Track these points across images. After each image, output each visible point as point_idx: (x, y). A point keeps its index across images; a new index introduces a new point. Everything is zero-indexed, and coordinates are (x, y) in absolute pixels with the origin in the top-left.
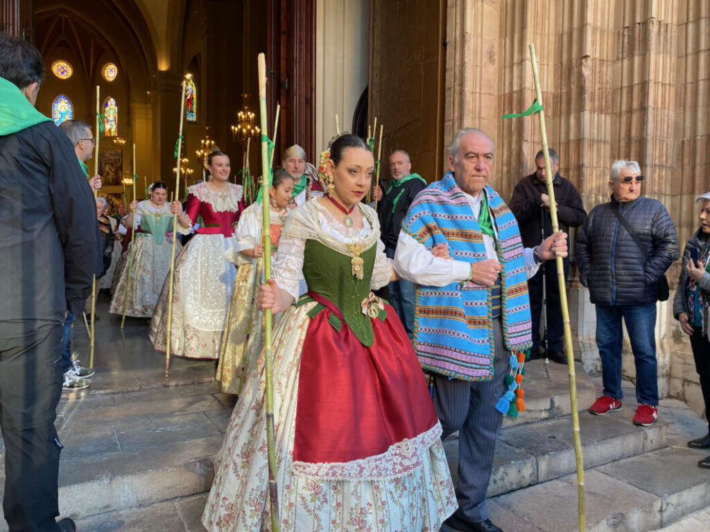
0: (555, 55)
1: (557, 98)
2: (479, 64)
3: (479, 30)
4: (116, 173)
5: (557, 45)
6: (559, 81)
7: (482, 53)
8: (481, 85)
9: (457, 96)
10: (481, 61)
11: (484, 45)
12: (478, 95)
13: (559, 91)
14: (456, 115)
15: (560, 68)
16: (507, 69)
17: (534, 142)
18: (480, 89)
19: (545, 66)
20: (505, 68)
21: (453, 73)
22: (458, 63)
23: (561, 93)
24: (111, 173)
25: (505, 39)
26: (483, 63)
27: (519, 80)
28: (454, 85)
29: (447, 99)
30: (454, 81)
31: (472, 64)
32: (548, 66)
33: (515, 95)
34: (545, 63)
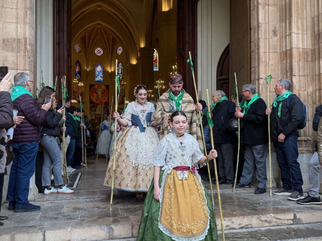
0: (311, 28)
1: (313, 51)
2: (267, 37)
3: (267, 20)
5: (312, 23)
6: (314, 42)
7: (269, 32)
8: (269, 48)
9: (256, 55)
10: (269, 36)
11: (270, 28)
12: (267, 54)
13: (314, 47)
14: (256, 64)
15: (314, 35)
16: (284, 38)
17: (300, 76)
18: (269, 50)
19: (305, 35)
20: (283, 38)
21: (254, 44)
22: (256, 38)
23: (315, 48)
25: (282, 23)
26: (270, 37)
27: (290, 44)
28: (255, 50)
29: (252, 57)
30: (255, 47)
31: (263, 38)
32: (307, 34)
33: (288, 52)
34: (305, 33)
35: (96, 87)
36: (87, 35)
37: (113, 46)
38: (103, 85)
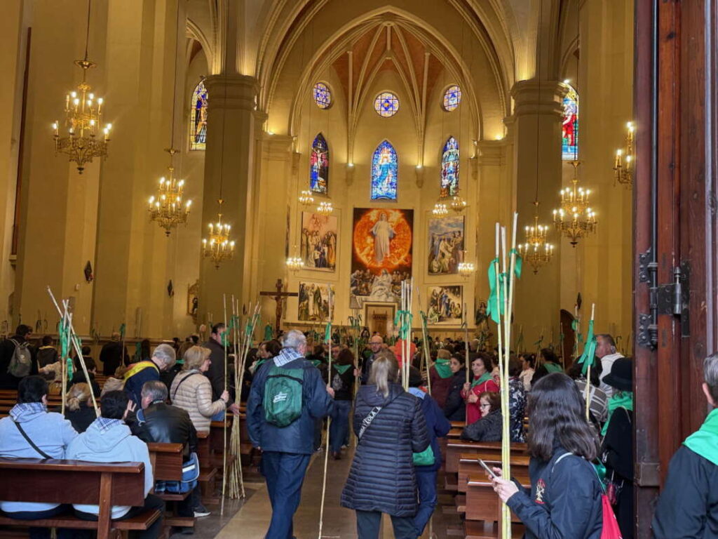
4: (455, 254)
24: (448, 255)
35: (373, 216)
36: (350, 53)
37: (431, 85)
38: (395, 210)
